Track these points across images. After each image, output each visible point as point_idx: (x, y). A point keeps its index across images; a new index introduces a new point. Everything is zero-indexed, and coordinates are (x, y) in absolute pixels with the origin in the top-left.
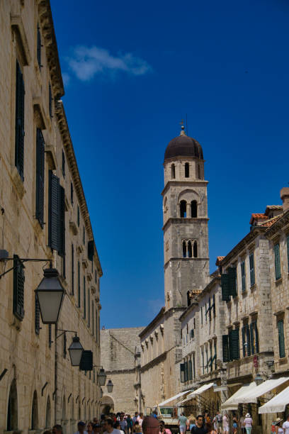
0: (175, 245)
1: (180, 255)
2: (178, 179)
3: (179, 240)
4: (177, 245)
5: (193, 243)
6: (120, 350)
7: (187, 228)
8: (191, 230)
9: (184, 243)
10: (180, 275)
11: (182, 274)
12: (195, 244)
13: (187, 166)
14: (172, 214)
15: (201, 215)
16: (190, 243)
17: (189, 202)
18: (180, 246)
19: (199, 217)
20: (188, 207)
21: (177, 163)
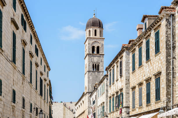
0: (89, 65)
1: (92, 70)
2: (91, 36)
3: (91, 63)
4: (90, 65)
5: (97, 65)
6: (67, 111)
7: (95, 58)
8: (96, 59)
9: (93, 65)
10: (91, 78)
11: (92, 78)
12: (98, 65)
13: (96, 31)
14: (88, 52)
15: (101, 53)
16: (96, 65)
17: (96, 47)
18: (91, 66)
19: (100, 53)
20: (96, 49)
21: (91, 29)
